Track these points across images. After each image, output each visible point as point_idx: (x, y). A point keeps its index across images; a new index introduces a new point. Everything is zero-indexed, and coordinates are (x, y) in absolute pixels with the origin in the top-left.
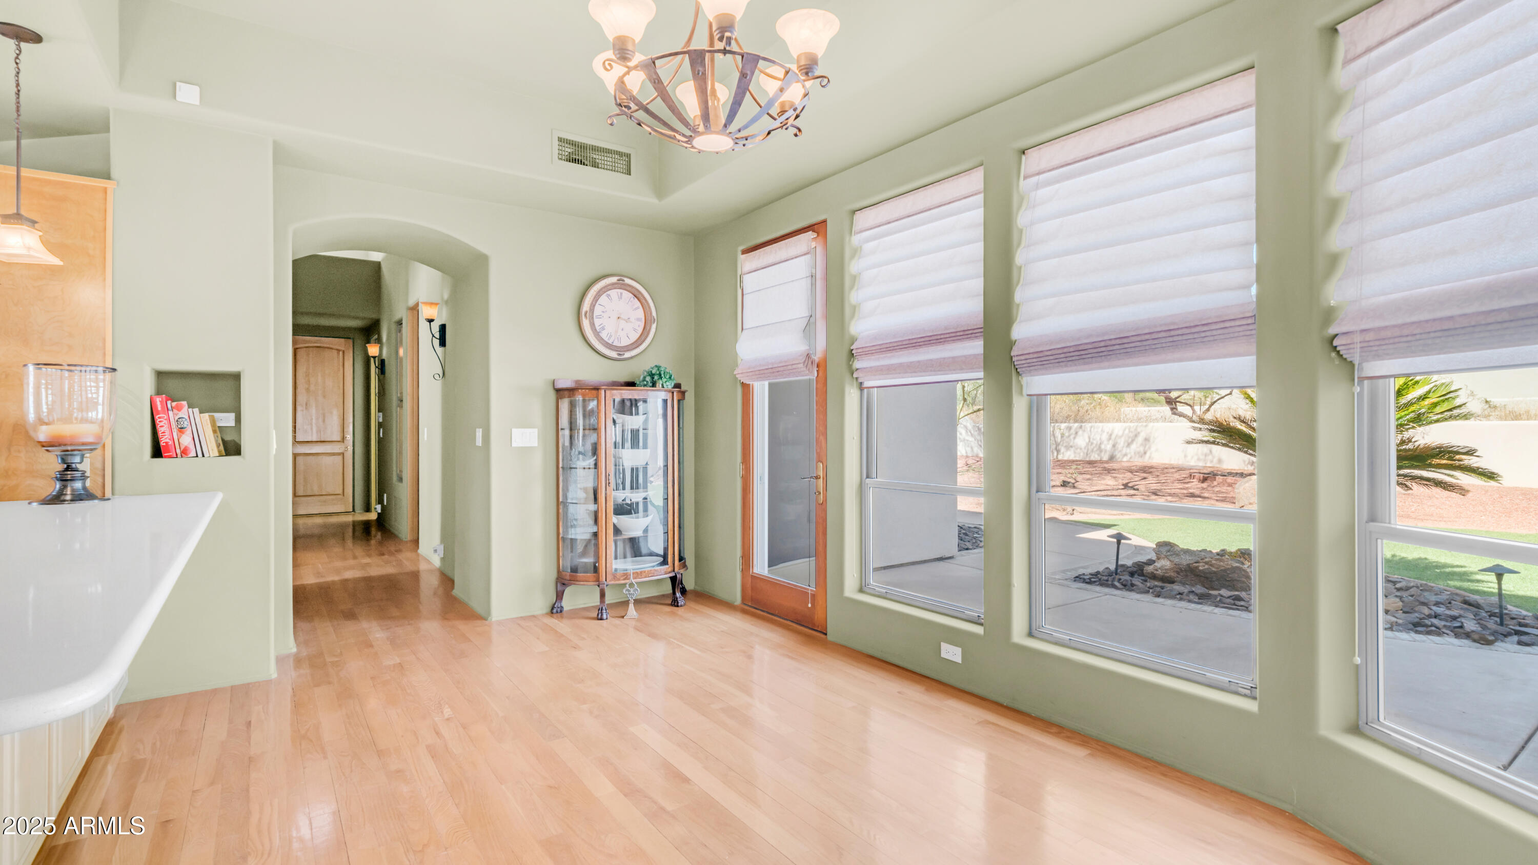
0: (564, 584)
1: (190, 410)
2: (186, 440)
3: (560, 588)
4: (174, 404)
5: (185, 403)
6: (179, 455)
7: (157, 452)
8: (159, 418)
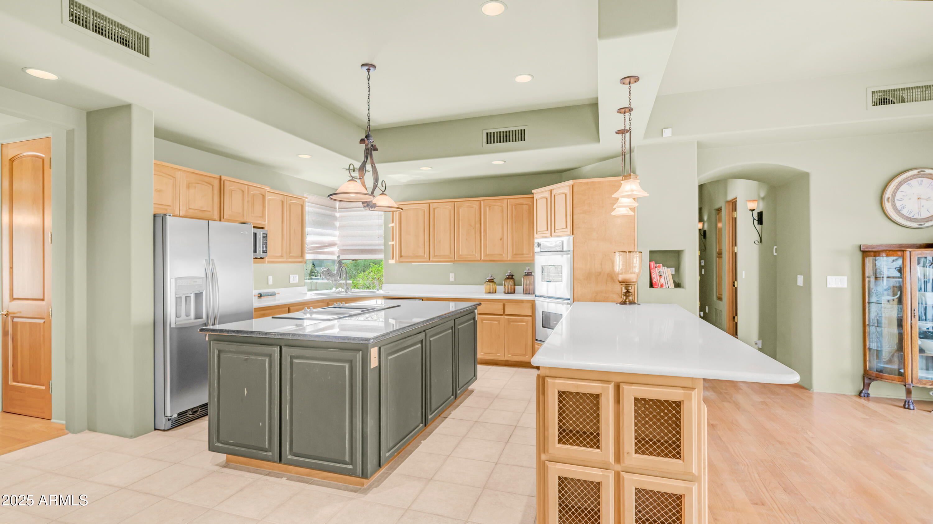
0: (870, 379)
1: (664, 267)
2: (662, 281)
3: (867, 381)
4: (658, 265)
5: (661, 265)
6: (660, 287)
7: (652, 285)
8: (653, 271)
